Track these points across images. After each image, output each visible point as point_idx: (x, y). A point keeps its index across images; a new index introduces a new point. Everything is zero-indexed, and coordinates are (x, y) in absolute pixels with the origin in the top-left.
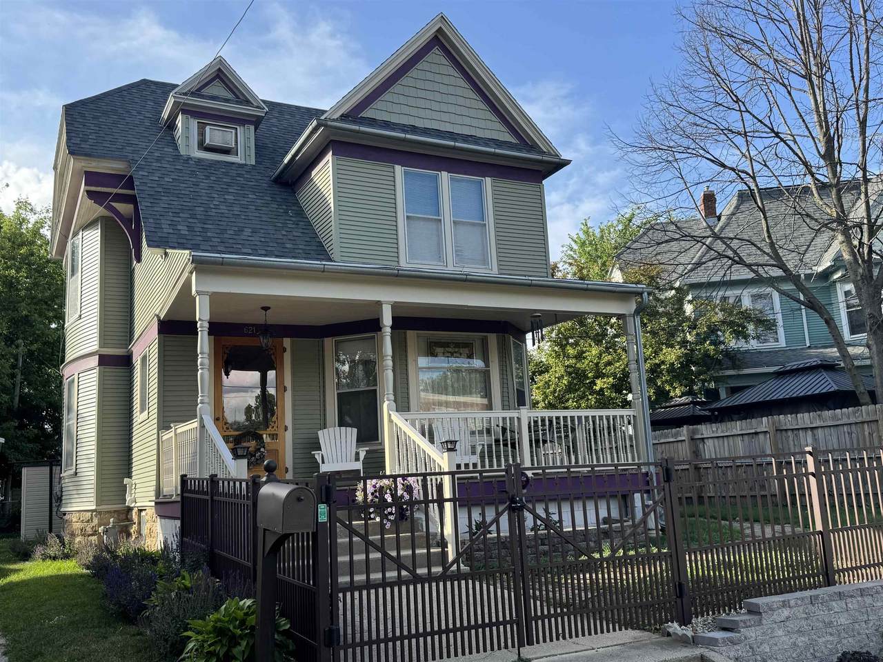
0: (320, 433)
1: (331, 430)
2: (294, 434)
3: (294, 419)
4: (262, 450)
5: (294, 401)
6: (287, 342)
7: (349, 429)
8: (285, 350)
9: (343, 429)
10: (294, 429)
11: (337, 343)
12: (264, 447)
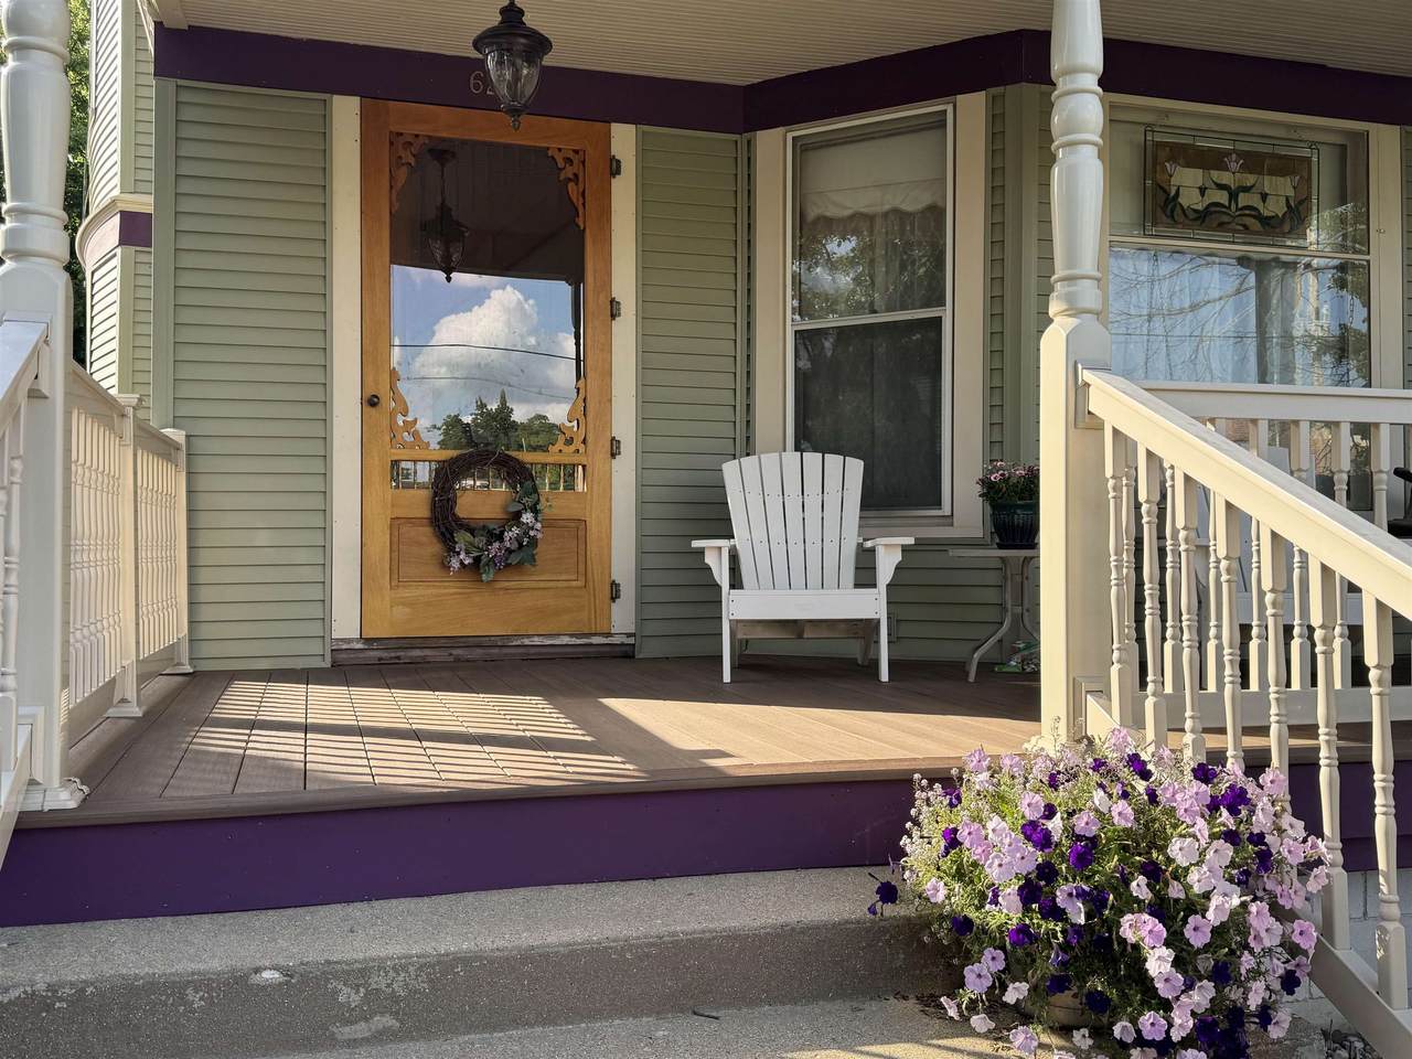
0: (730, 469)
1: (769, 460)
2: (642, 469)
3: (643, 419)
4: (527, 518)
5: (645, 351)
6: (624, 139)
7: (833, 460)
8: (614, 168)
9: (813, 458)
10: (643, 452)
11: (803, 148)
12: (535, 511)
